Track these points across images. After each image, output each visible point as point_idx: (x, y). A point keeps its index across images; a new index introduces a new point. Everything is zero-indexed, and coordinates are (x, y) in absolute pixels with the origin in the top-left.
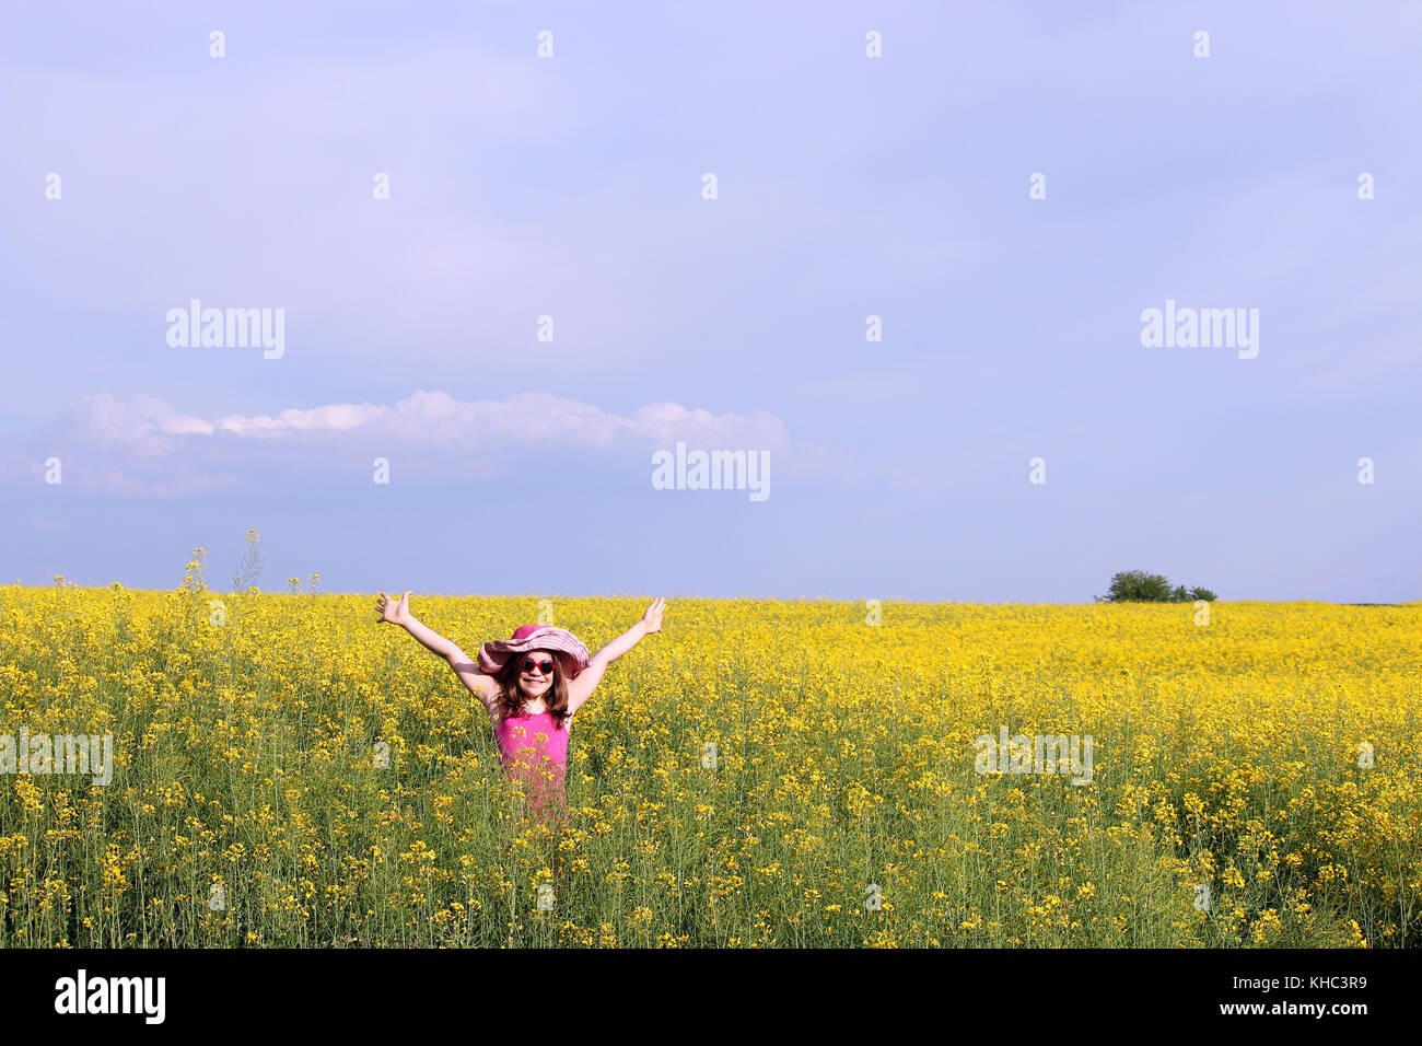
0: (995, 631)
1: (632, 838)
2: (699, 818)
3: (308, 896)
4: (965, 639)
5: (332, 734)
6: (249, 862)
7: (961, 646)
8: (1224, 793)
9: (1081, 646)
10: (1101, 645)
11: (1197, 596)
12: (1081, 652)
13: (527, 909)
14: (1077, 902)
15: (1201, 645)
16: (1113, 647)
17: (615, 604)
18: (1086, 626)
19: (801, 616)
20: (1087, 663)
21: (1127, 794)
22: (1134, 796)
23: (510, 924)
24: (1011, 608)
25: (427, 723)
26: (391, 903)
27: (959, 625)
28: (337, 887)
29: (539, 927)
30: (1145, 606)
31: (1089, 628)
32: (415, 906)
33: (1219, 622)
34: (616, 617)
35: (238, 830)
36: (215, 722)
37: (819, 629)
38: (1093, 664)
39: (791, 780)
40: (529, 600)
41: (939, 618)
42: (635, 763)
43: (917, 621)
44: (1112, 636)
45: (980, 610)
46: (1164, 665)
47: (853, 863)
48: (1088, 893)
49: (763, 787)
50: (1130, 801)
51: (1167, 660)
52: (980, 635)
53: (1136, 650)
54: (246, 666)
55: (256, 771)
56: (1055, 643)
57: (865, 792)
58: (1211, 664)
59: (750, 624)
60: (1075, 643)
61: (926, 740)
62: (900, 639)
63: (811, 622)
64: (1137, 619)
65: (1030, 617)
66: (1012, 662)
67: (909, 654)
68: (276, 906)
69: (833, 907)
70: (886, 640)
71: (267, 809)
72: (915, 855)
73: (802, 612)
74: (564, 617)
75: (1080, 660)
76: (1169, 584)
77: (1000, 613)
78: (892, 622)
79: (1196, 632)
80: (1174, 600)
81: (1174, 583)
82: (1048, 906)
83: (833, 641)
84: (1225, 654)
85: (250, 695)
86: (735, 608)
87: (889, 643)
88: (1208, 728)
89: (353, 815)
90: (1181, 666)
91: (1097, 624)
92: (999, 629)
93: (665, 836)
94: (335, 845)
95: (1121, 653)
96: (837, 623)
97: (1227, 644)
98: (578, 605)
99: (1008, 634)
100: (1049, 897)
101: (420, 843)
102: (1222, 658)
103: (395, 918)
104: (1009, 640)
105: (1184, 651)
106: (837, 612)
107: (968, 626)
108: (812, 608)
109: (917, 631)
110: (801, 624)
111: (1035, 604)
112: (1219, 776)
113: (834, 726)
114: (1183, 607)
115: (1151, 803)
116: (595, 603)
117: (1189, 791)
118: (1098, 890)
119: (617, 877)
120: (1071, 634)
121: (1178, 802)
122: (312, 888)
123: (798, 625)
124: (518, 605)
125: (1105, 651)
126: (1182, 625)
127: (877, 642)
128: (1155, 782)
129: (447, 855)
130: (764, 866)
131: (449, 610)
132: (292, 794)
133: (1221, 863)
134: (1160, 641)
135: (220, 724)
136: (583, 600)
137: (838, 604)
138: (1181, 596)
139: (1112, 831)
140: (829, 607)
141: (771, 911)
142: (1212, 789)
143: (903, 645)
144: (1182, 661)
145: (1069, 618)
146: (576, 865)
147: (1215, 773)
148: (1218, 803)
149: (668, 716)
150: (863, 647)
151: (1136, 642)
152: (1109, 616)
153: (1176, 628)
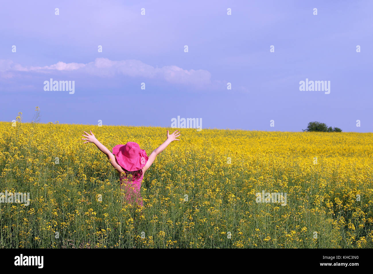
0: (271, 140)
1: (159, 209)
2: (180, 203)
3: (55, 226)
4: (261, 143)
5: (63, 173)
6: (36, 214)
7: (260, 145)
8: (348, 198)
9: (299, 146)
10: (305, 146)
11: (336, 130)
12: (299, 148)
13: (125, 231)
14: (301, 233)
15: (337, 147)
16: (309, 147)
17: (149, 129)
18: (300, 139)
19: (209, 134)
20: (301, 151)
21: (317, 198)
22: (319, 199)
23: (120, 236)
24: (276, 133)
25: (93, 170)
26: (81, 228)
27: (259, 138)
28: (64, 223)
29: (129, 237)
30: (319, 133)
31: (301, 140)
32: (89, 229)
33: (343, 139)
34: (150, 133)
35: (32, 204)
36: (25, 169)
37: (214, 139)
38: (302, 152)
39: (209, 191)
40: (122, 127)
41: (253, 136)
42: (160, 184)
43: (246, 136)
44: (309, 143)
45: (266, 133)
46: (325, 153)
47: (229, 218)
48: (305, 230)
49: (200, 193)
50: (318, 200)
51: (326, 151)
52: (266, 142)
53: (316, 148)
54: (35, 150)
55: (39, 185)
56: (290, 145)
57: (233, 196)
58: (340, 153)
59: (193, 136)
60: (297, 145)
61: (252, 179)
62: (240, 142)
63: (212, 136)
64: (317, 137)
65: (282, 136)
66: (277, 151)
67: (244, 147)
68: (44, 229)
69: (223, 233)
70: (236, 142)
71: (42, 197)
72: (250, 217)
73: (209, 133)
74: (133, 133)
75: (298, 150)
76: (327, 126)
77: (272, 134)
78: (238, 137)
79: (336, 142)
80: (328, 131)
81: (328, 126)
82: (292, 234)
83: (219, 143)
84: (345, 150)
85: (36, 160)
86: (188, 131)
87: (237, 144)
88: (342, 176)
89: (69, 199)
90: (331, 153)
91: (304, 139)
92: (272, 140)
93: (169, 208)
94: (63, 209)
95: (311, 149)
96: (220, 136)
97: (346, 147)
98: (137, 129)
99: (275, 141)
100: (292, 231)
101: (91, 209)
102: (344, 151)
103: (83, 233)
104: (275, 143)
105: (332, 148)
106: (220, 133)
107: (262, 139)
108: (212, 131)
109: (246, 140)
110: (209, 137)
111: (284, 132)
112: (346, 193)
113: (223, 174)
114: (331, 134)
115: (324, 201)
116: (143, 129)
117: (337, 197)
118: (308, 229)
119: (154, 221)
120: (295, 142)
121: (333, 200)
122: (56, 223)
123: (208, 137)
124: (118, 129)
125: (306, 148)
126: (331, 140)
127: (233, 143)
128: (325, 194)
129: (100, 213)
130: (201, 219)
131: (96, 130)
132: (50, 192)
133: (347, 221)
134: (324, 145)
135: (27, 169)
136: (139, 127)
137: (221, 131)
138: (330, 130)
139: (312, 210)
140: (218, 131)
141: (203, 233)
142: (344, 197)
143: (241, 144)
144: (331, 152)
145: (295, 137)
146: (141, 217)
147: (345, 192)
148: (346, 201)
149: (170, 169)
150: (229, 145)
151: (316, 145)
152: (308, 136)
153: (329, 141)
